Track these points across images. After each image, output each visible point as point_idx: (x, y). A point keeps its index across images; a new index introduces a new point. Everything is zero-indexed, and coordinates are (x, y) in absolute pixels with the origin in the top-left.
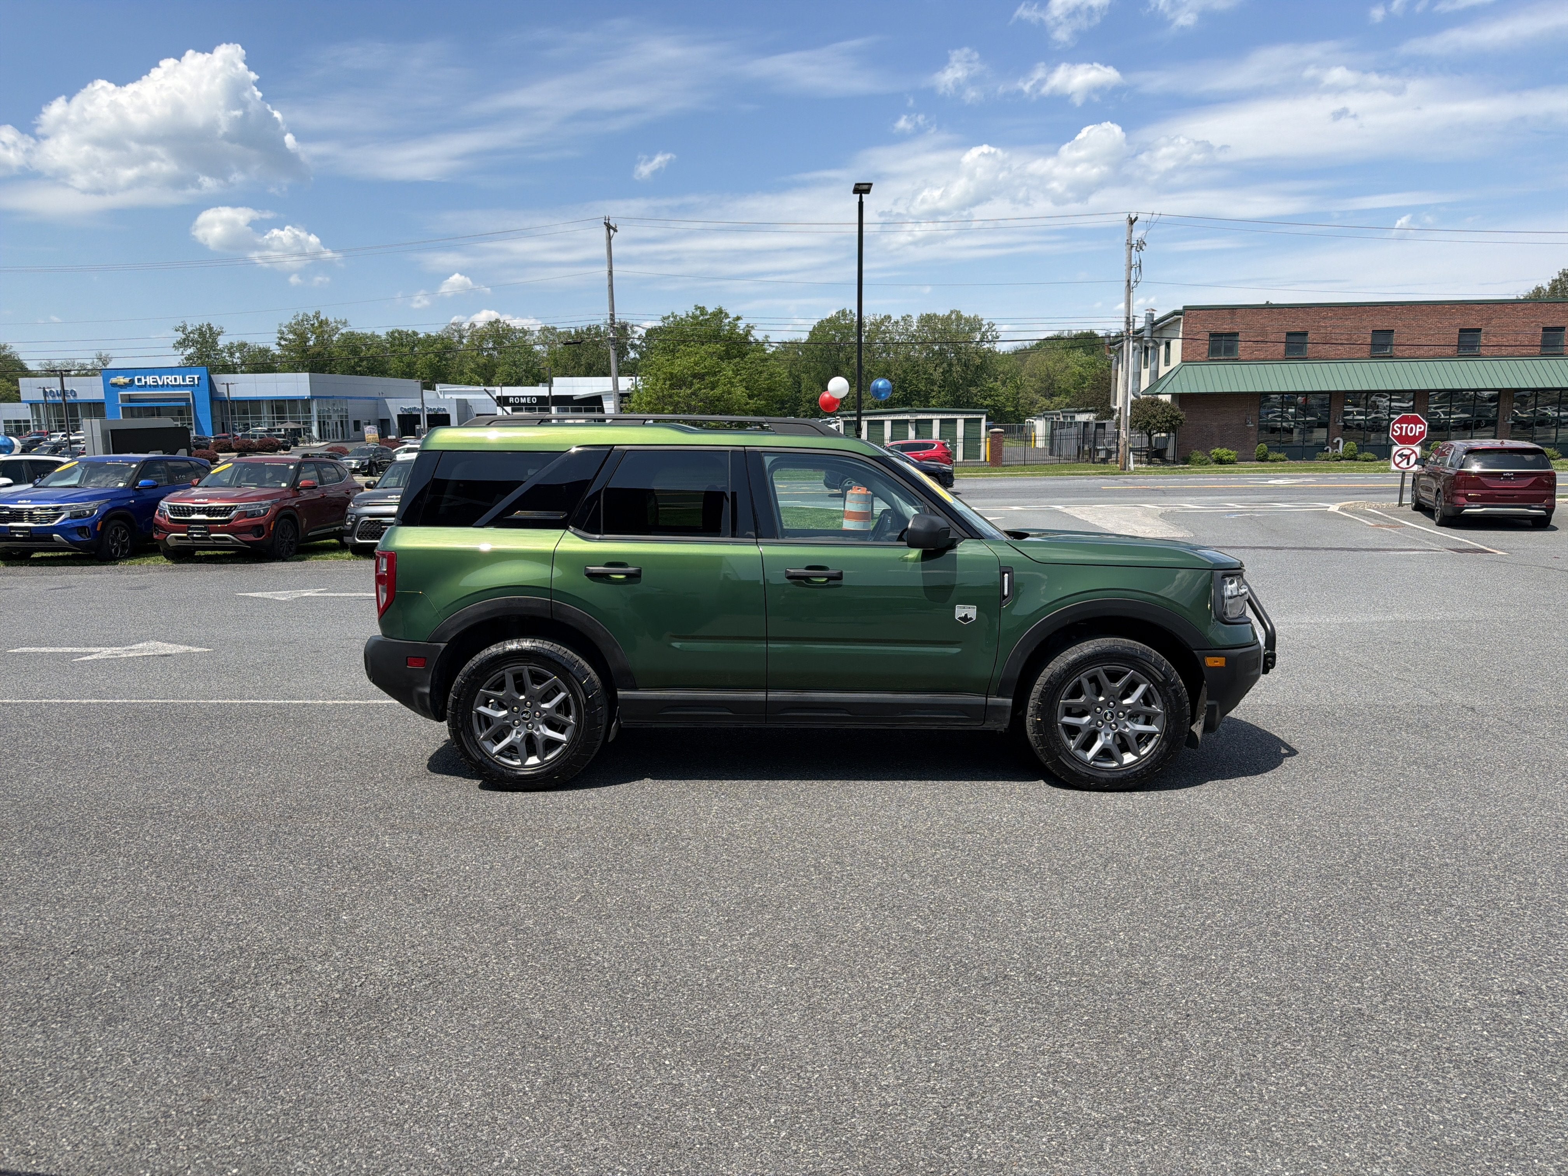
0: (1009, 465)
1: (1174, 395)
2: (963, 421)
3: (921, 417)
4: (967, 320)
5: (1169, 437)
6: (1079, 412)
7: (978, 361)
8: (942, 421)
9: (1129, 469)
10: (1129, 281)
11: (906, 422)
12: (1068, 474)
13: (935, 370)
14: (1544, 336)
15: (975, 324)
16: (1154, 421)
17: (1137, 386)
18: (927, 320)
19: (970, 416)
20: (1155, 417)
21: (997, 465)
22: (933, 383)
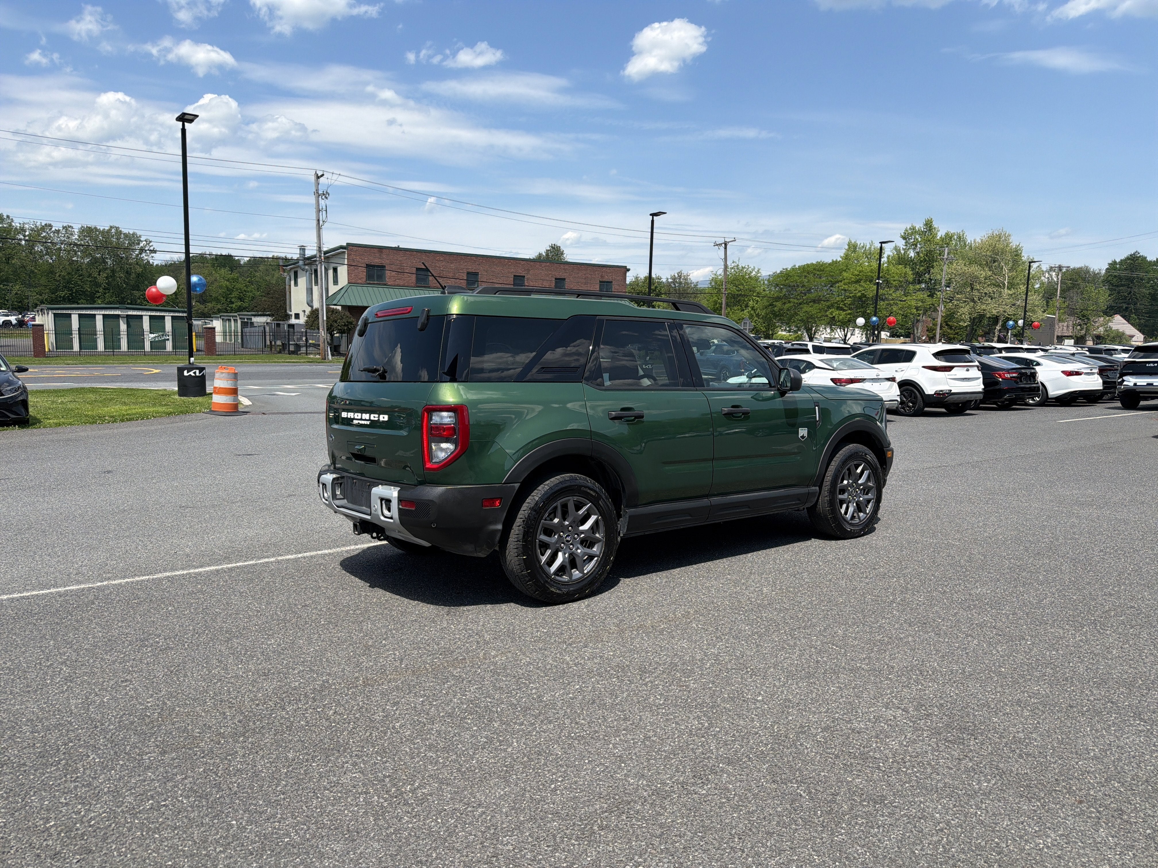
0: (220, 355)
1: (343, 306)
2: (170, 318)
3: (131, 313)
4: (126, 235)
5: (342, 337)
6: (255, 316)
7: (139, 270)
8: (151, 317)
9: (328, 359)
10: (318, 220)
11: (118, 316)
12: (283, 362)
13: (99, 275)
14: (556, 283)
15: (134, 239)
16: (335, 325)
17: (310, 299)
18: (88, 232)
19: (177, 314)
20: (336, 322)
21: (213, 354)
22: (98, 285)
